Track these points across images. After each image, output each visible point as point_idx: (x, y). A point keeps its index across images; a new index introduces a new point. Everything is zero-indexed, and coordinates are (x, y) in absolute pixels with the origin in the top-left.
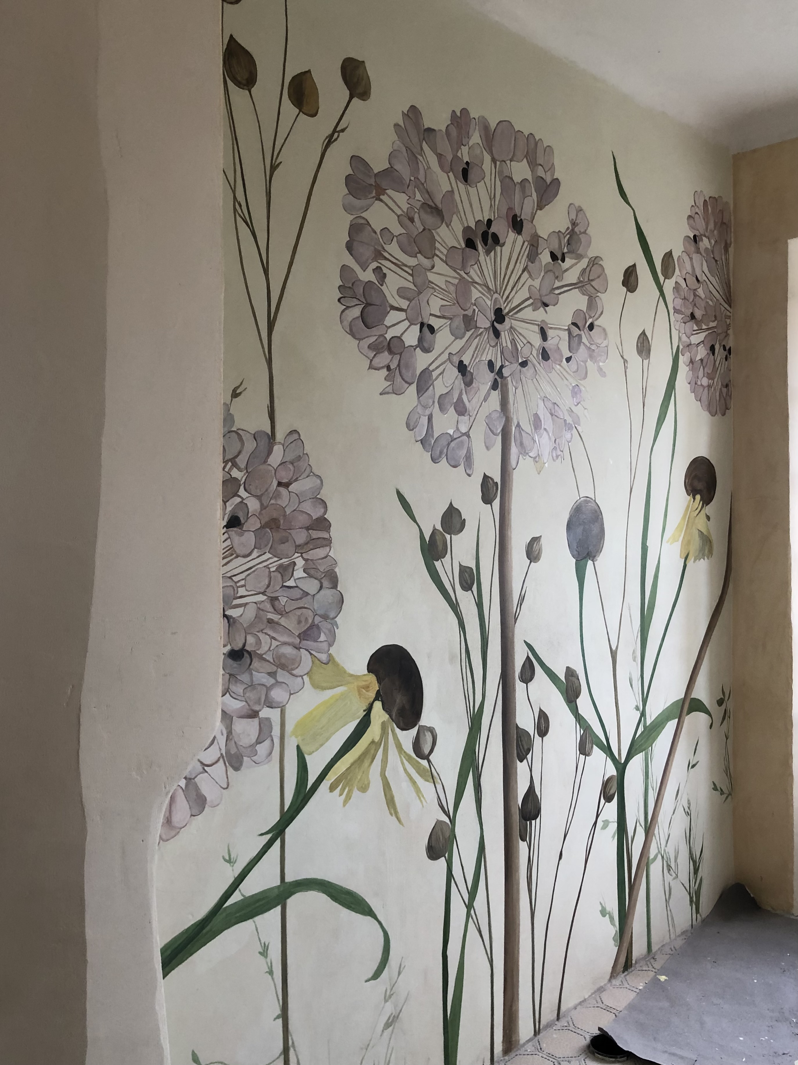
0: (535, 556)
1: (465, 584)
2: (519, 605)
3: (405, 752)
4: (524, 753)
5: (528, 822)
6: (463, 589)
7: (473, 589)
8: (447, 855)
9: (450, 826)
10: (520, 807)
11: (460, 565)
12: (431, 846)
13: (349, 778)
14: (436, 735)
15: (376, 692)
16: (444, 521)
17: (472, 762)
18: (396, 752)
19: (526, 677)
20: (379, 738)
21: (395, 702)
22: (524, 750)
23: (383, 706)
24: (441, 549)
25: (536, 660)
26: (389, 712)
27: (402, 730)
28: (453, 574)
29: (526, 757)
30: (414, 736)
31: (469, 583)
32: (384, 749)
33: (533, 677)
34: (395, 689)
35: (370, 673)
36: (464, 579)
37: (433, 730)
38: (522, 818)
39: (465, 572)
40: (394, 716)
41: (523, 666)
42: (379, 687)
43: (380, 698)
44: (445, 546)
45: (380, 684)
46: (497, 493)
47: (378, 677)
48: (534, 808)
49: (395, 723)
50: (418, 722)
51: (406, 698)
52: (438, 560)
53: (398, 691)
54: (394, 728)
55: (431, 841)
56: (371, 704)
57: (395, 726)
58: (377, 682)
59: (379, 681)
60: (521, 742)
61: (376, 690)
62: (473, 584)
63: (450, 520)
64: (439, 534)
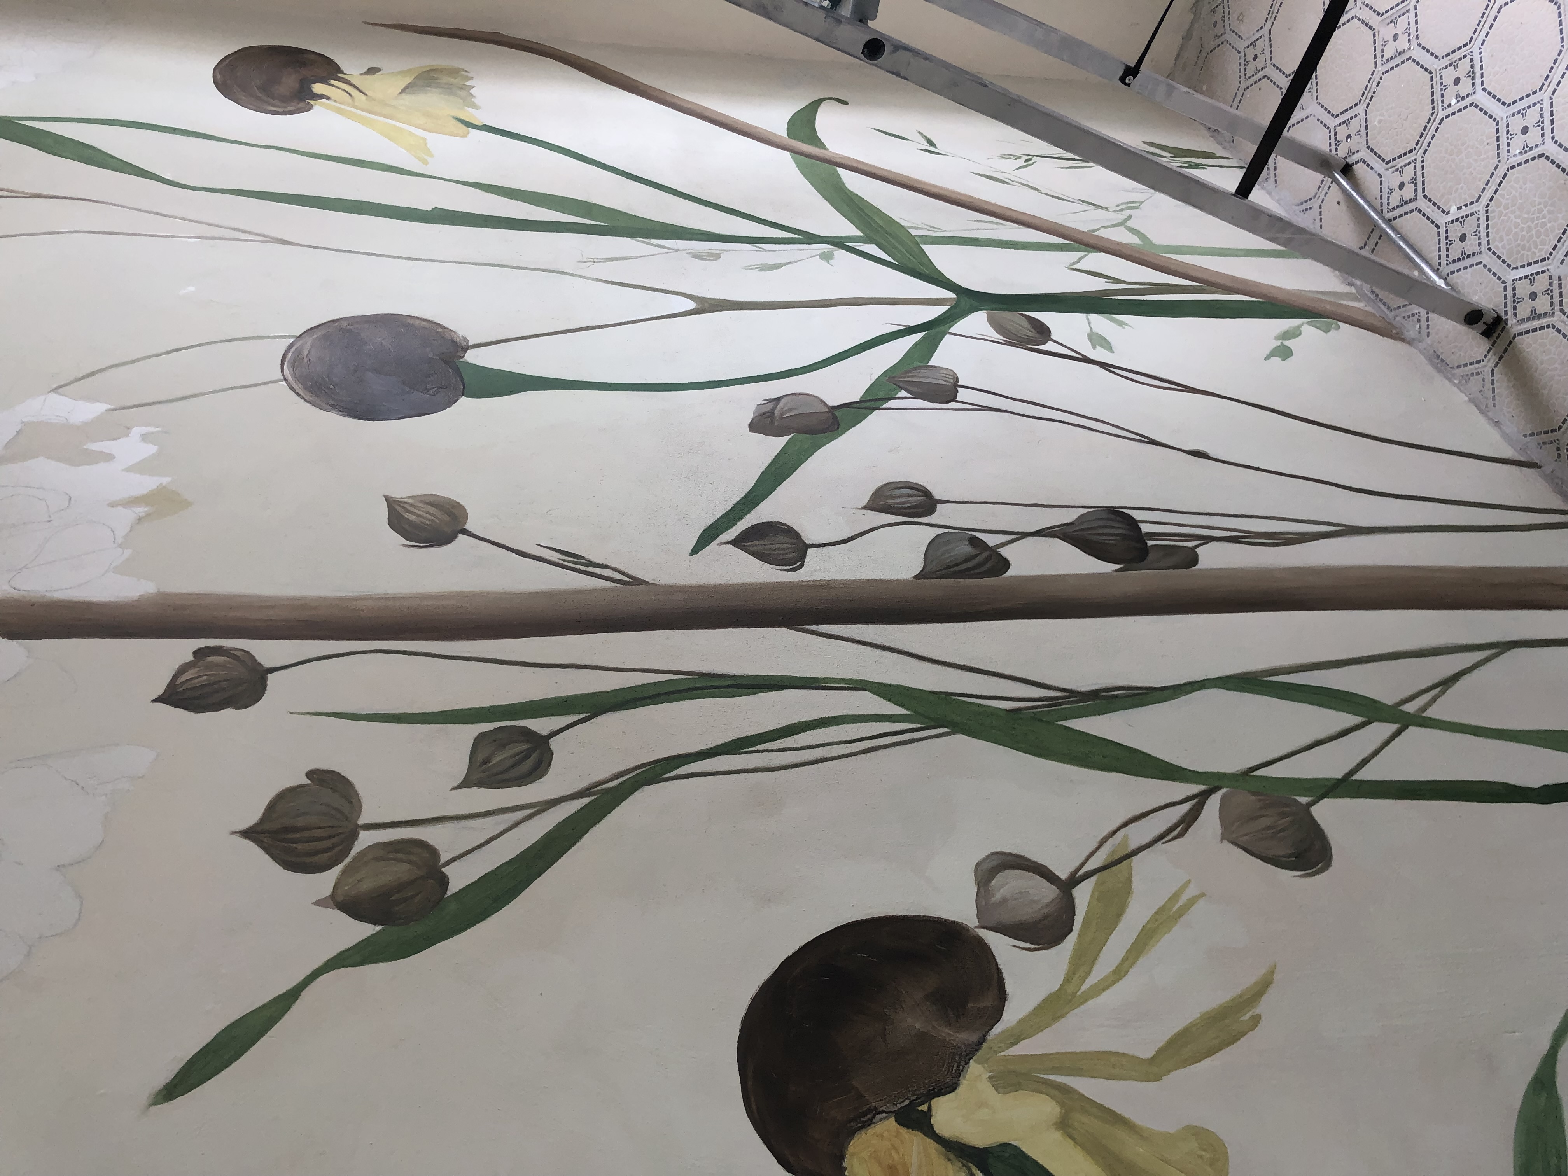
0: (446, 518)
1: (529, 764)
2: (591, 569)
4: (985, 554)
5: (1150, 543)
6: (545, 772)
7: (545, 733)
8: (1304, 800)
9: (1224, 790)
10: (1118, 566)
11: (466, 783)
12: (1297, 856)
14: (995, 857)
15: (903, 1131)
16: (308, 860)
17: (1040, 720)
18: (1074, 1018)
19: (789, 548)
20: (1045, 1096)
21: (922, 1036)
22: (976, 556)
23: (943, 1091)
24: (408, 866)
25: (741, 518)
26: (960, 1062)
27: (1005, 1000)
28: (491, 812)
29: (993, 548)
30: (1015, 946)
31: (525, 746)
32: (1078, 1072)
33: (786, 528)
34: (885, 1041)
35: (845, 1165)
36: (513, 766)
37: (985, 867)
38: (1146, 562)
39: (490, 762)
40: (966, 1037)
41: (761, 556)
42: (884, 1115)
43: (920, 1108)
44: (397, 851)
45: (874, 1112)
46: (232, 650)
47: (852, 1124)
48: (1113, 527)
49: (988, 1032)
50: (968, 930)
51: (904, 992)
52: (444, 881)
53: (887, 1027)
54: (1003, 1032)
55: (1281, 856)
56: (945, 1148)
57: (998, 1029)
58: (872, 1130)
59: (866, 1118)
60: (957, 565)
61: (898, 1132)
62: (527, 733)
63: (306, 834)
64: (350, 880)
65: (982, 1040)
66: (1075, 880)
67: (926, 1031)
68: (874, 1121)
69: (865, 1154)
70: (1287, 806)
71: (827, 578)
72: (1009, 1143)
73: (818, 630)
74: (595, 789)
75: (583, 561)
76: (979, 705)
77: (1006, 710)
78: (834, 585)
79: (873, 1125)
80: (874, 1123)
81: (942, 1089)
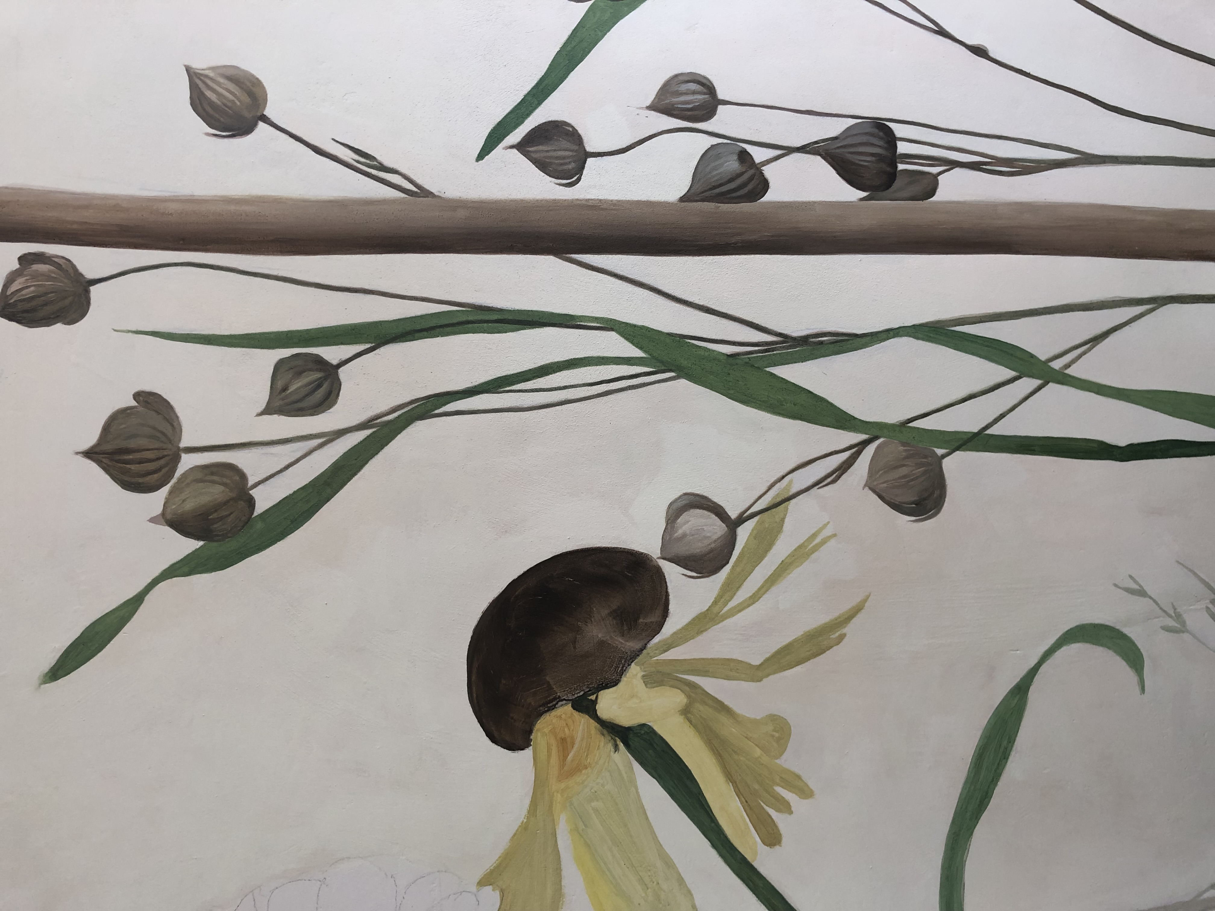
1: (320, 394)
2: (381, 174)
3: (715, 603)
4: (751, 172)
5: (901, 167)
6: (334, 403)
7: (335, 362)
8: (940, 452)
9: (881, 440)
10: (864, 194)
11: (268, 411)
12: (917, 503)
13: (757, 787)
14: (686, 497)
15: (576, 714)
16: (141, 480)
17: (752, 366)
18: (714, 632)
19: (569, 157)
20: (679, 691)
21: (602, 644)
22: (742, 174)
23: (608, 685)
24: (222, 488)
25: (528, 115)
26: (625, 664)
27: (667, 617)
28: (289, 440)
29: (758, 166)
30: (683, 574)
31: (318, 375)
32: (705, 673)
33: (571, 129)
34: (575, 648)
35: (532, 737)
36: (307, 395)
37: (675, 506)
38: (891, 190)
39: (288, 390)
40: (632, 645)
41: (543, 166)
42: (564, 702)
43: (590, 698)
44: (212, 474)
45: (558, 700)
46: (53, 257)
47: (541, 708)
48: (873, 145)
49: (649, 642)
50: (652, 560)
51: (594, 609)
52: (251, 503)
53: (578, 636)
54: (659, 642)
55: (904, 503)
56: (602, 727)
57: (657, 639)
58: (554, 713)
59: (551, 704)
60: (721, 185)
61: (572, 714)
62: (320, 362)
63: (138, 456)
64: (177, 499)
65: (644, 647)
66: (741, 520)
67: (605, 640)
68: (556, 706)
69: (546, 730)
70: (926, 457)
71: (600, 198)
72: (646, 724)
73: (582, 260)
74: (375, 422)
75: (375, 163)
76: (706, 349)
77: (727, 355)
78: (605, 206)
79: (555, 709)
80: (556, 708)
81: (608, 684)
